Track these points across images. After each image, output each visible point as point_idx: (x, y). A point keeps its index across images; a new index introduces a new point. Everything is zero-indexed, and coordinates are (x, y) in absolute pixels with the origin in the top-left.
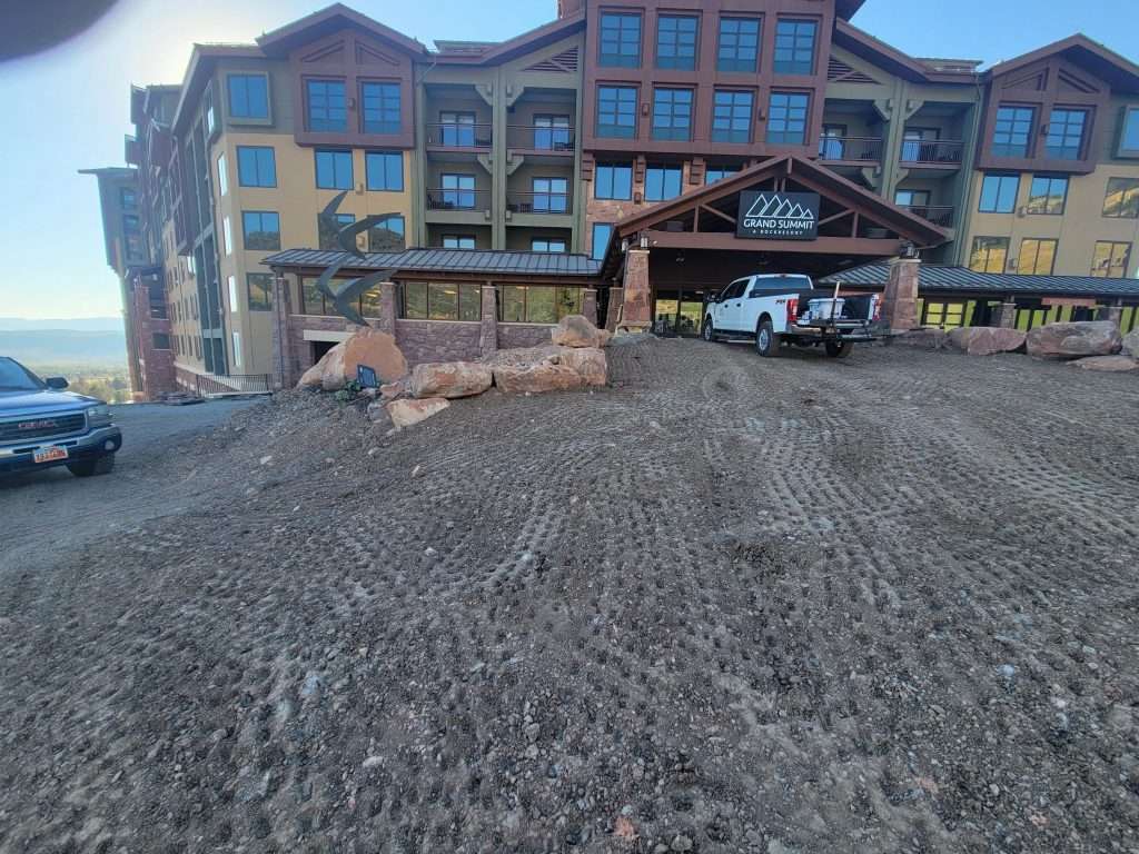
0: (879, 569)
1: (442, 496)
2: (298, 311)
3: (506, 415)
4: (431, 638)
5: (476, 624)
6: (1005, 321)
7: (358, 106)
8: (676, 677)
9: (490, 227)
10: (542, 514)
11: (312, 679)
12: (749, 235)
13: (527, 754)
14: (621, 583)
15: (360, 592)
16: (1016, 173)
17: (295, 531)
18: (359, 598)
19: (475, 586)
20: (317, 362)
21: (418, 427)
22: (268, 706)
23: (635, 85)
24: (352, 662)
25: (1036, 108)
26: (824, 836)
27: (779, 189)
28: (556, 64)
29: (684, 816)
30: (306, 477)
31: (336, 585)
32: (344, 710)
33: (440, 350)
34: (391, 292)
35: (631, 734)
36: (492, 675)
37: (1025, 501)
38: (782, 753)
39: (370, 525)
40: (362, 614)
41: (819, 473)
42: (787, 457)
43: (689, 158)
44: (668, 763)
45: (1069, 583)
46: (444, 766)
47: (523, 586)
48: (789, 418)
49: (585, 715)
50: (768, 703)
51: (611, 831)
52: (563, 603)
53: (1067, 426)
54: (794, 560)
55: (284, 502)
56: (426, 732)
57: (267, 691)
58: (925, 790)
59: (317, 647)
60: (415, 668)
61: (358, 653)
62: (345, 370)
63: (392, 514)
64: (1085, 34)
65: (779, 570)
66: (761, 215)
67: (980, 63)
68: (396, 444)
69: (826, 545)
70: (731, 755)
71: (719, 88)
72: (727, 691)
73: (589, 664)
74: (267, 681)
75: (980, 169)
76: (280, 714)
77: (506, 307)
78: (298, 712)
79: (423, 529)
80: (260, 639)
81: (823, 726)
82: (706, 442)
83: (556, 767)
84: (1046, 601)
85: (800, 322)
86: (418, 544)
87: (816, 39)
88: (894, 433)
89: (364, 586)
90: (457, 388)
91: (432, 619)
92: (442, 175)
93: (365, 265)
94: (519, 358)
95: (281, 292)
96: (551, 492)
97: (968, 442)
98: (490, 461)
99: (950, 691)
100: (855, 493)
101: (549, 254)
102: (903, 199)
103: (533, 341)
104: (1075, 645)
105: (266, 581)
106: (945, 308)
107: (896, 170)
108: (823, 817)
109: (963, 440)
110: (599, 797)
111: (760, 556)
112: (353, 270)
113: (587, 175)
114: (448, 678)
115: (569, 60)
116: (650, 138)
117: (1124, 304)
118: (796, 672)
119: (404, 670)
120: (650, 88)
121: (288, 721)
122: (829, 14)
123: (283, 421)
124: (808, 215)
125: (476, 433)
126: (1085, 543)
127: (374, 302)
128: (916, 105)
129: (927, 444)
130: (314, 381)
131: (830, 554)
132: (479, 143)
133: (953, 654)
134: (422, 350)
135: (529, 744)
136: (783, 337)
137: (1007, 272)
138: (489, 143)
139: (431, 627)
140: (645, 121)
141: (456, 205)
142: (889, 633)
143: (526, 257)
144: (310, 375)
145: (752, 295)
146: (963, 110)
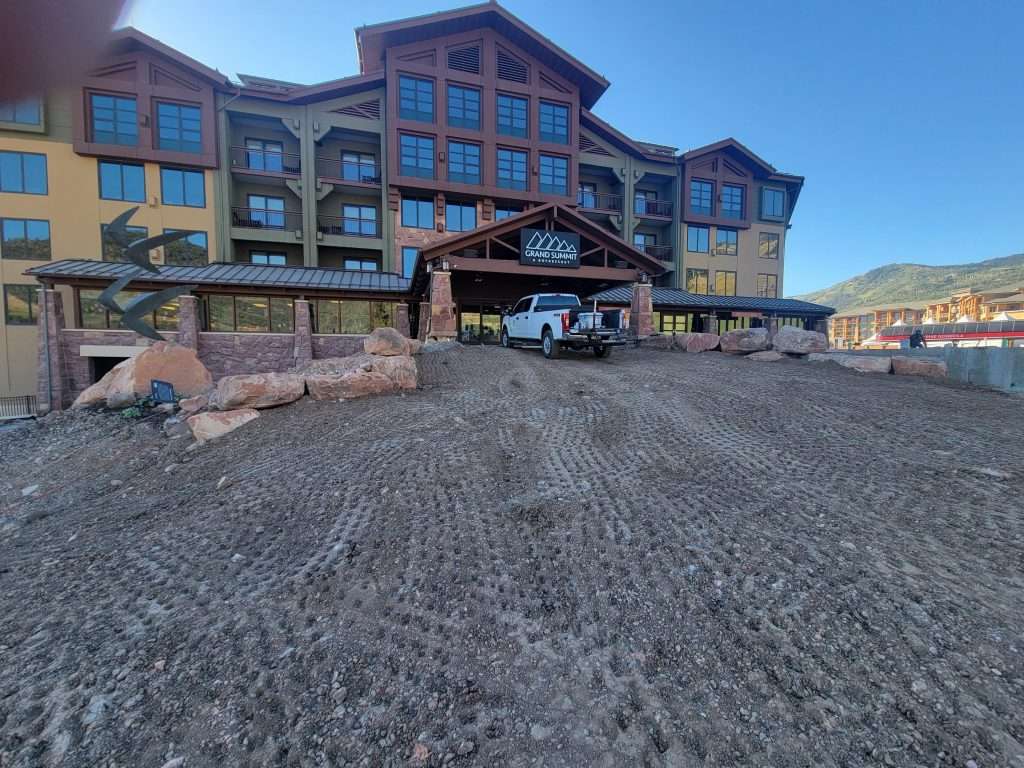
0: (620, 513)
1: (251, 504)
2: (73, 325)
3: (320, 421)
4: (238, 637)
5: (286, 615)
6: (712, 328)
7: (152, 122)
8: (469, 622)
9: (301, 246)
10: (354, 507)
11: (98, 703)
12: (529, 263)
13: (334, 716)
14: (424, 555)
15: (155, 609)
16: (706, 226)
17: (72, 561)
18: (154, 616)
19: (286, 581)
20: (97, 380)
21: (223, 440)
22: (42, 742)
23: (432, 136)
24: (146, 678)
25: (713, 183)
26: (570, 711)
27: (550, 228)
28: (361, 110)
29: (469, 727)
30: (83, 505)
31: (126, 607)
32: (138, 724)
33: (251, 362)
34: (191, 305)
35: (428, 676)
36: (301, 657)
37: (712, 453)
38: (545, 661)
39: (167, 542)
40: (158, 630)
41: (584, 448)
42: (561, 437)
43: (481, 198)
44: (458, 690)
45: (732, 505)
46: (251, 747)
47: (334, 573)
48: (565, 407)
49: (389, 670)
50: (536, 626)
51: (408, 757)
52: (372, 581)
53: (741, 400)
54: (561, 516)
55: (56, 533)
56: (232, 722)
57: (40, 728)
58: (637, 660)
59: (104, 671)
60: (220, 668)
61: (154, 667)
62: (134, 386)
63: (194, 528)
64: (735, 139)
65: (551, 525)
66: (537, 247)
67: (677, 150)
68: (199, 459)
69: (584, 500)
70: (508, 672)
71: (500, 147)
72: (506, 624)
73: (394, 628)
74: (40, 718)
75: (686, 222)
76: (57, 746)
77: (320, 319)
78: (81, 740)
79: (229, 538)
80: (29, 678)
81: (575, 634)
82: (500, 430)
83: (362, 720)
84: (717, 518)
85: (572, 331)
86: (224, 553)
87: (568, 119)
88: (636, 414)
89: (161, 603)
90: (268, 398)
91: (239, 619)
92: (249, 195)
93: (160, 278)
94: (332, 367)
95: (50, 305)
96: (363, 486)
97: (681, 414)
98: (302, 465)
99: (657, 590)
100: (607, 459)
101: (362, 272)
102: (639, 240)
103: (348, 350)
104: (729, 544)
105: (35, 619)
106: (674, 319)
107: (632, 219)
108: (571, 698)
109: (679, 415)
110: (399, 732)
111: (537, 517)
112: (146, 282)
113: (394, 206)
114: (256, 669)
115: (372, 109)
116: (448, 180)
117: (778, 316)
118: (558, 599)
119: (208, 672)
120: (445, 141)
121: (69, 750)
122: (576, 103)
123: (52, 446)
124: (572, 249)
125: (288, 439)
126: (744, 477)
127: (171, 314)
128: (640, 174)
129: (656, 419)
130: (95, 399)
131: (587, 507)
132: (286, 169)
133: (661, 564)
134: (229, 362)
135: (337, 706)
136: (561, 343)
137: (710, 294)
138: (298, 171)
139: (237, 627)
140: (442, 166)
141: (265, 223)
142: (623, 558)
143: (339, 275)
144: (89, 394)
145: (536, 309)
146: (670, 180)
